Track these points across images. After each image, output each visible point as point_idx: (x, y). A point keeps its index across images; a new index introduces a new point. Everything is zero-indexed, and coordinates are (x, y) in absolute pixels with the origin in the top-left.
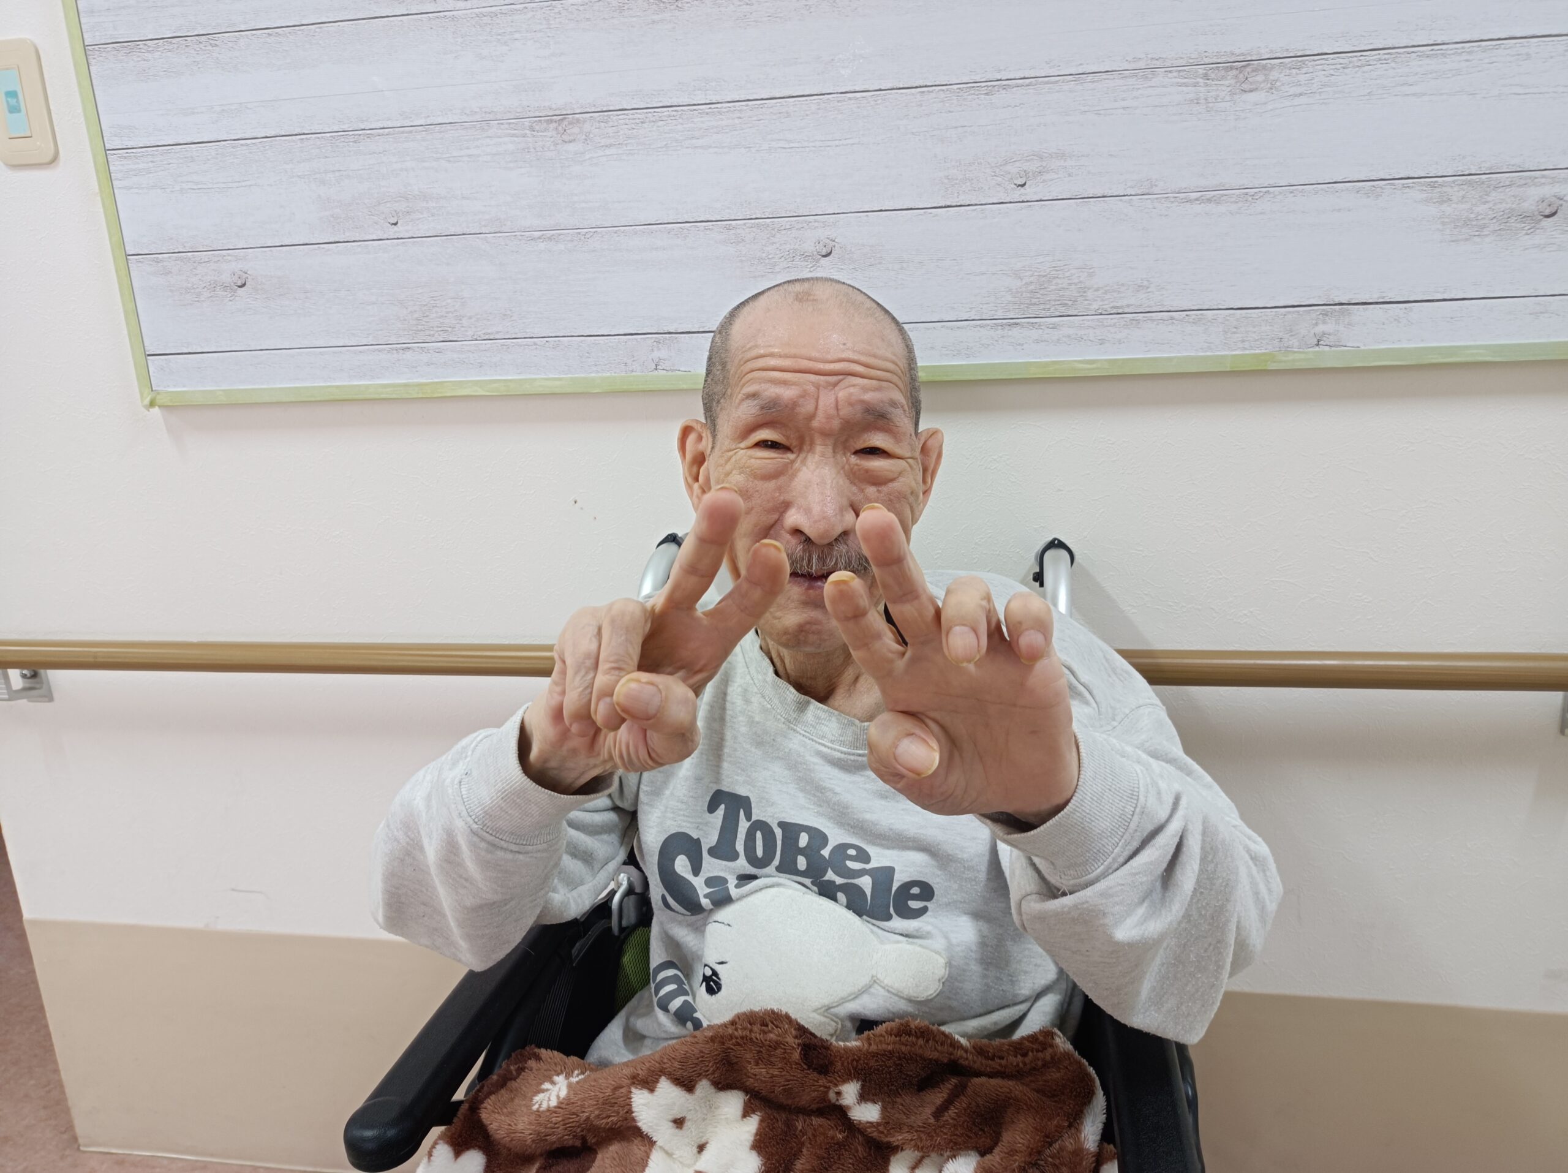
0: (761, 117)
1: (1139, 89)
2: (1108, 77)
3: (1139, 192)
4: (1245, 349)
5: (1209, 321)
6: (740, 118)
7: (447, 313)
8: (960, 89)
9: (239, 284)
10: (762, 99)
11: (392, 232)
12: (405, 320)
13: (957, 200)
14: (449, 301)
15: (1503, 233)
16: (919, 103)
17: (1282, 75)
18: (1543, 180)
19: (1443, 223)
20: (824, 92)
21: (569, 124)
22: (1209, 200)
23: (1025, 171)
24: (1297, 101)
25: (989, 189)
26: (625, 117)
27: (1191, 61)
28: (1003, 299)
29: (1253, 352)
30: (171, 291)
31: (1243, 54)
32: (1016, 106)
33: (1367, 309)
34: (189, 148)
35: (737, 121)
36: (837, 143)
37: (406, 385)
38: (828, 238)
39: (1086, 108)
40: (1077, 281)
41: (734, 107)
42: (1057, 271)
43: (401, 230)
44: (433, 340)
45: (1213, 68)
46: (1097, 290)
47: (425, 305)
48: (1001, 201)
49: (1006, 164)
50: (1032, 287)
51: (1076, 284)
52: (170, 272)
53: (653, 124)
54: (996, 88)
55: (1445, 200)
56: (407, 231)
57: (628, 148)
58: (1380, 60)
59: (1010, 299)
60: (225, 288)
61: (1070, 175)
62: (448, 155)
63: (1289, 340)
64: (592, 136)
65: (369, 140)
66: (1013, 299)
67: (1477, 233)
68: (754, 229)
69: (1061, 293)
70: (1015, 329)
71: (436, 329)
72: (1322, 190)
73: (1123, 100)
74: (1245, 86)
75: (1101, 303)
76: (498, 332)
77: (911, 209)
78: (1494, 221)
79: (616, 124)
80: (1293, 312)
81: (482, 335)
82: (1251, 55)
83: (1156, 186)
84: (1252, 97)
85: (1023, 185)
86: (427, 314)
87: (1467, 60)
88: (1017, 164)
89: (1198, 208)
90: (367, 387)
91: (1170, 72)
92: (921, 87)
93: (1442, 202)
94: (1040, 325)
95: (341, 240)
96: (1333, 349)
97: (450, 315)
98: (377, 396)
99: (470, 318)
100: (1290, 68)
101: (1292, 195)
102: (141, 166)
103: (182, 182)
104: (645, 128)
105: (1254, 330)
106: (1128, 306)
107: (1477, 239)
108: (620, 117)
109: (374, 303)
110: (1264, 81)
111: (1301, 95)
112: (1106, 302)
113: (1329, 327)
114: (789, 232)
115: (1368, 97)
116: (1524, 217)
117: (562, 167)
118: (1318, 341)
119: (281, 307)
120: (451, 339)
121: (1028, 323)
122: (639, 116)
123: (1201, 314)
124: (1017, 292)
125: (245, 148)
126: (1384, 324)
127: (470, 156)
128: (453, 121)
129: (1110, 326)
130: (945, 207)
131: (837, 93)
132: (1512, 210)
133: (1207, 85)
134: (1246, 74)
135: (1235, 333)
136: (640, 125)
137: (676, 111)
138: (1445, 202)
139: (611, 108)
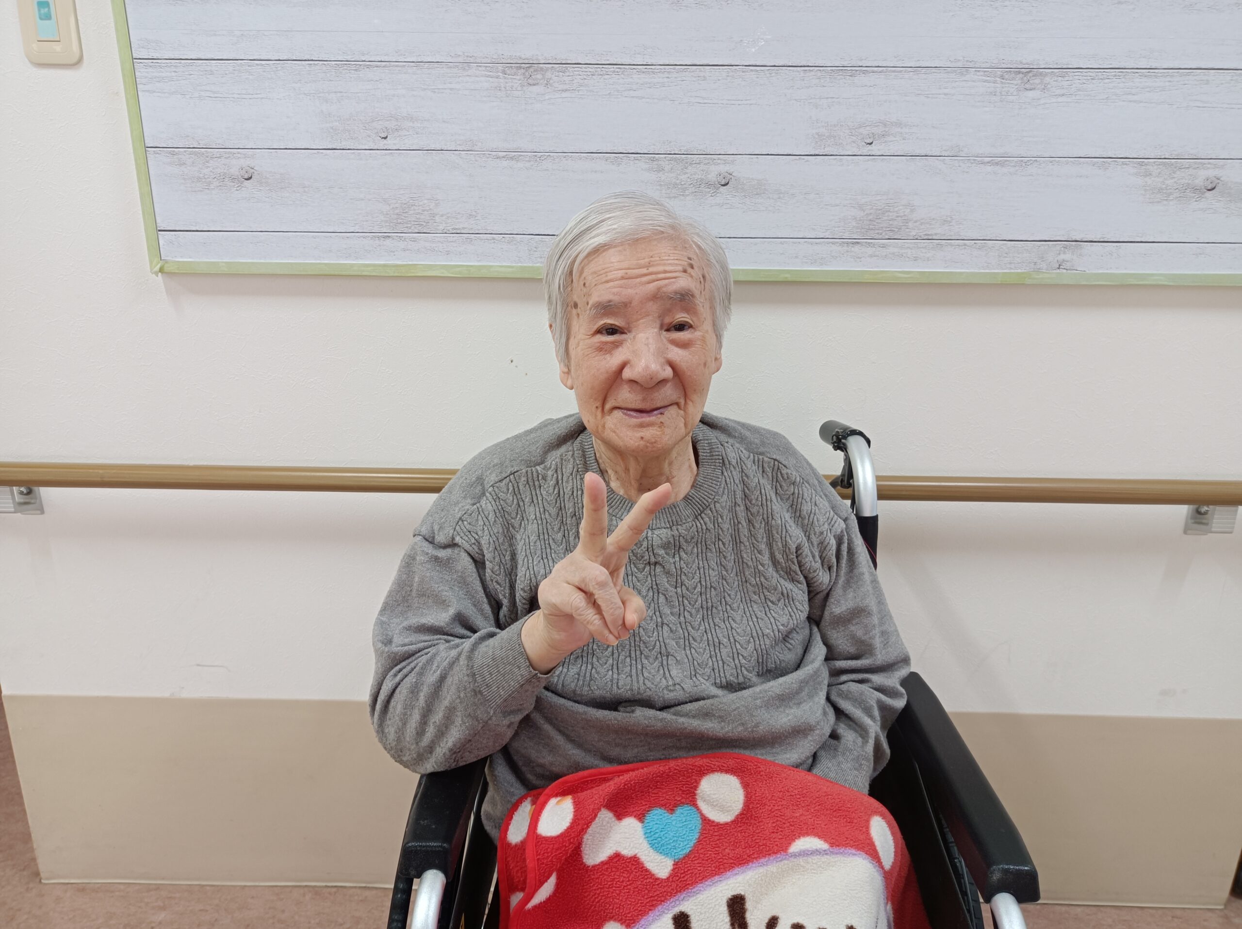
0: (684, 79)
1: (956, 81)
2: (936, 71)
3: (950, 154)
4: (1011, 268)
5: (989, 248)
6: (668, 78)
7: (423, 211)
8: (832, 70)
9: (246, 177)
10: (686, 65)
11: (382, 144)
12: (387, 214)
13: (823, 151)
14: (426, 201)
15: (1181, 199)
16: (802, 78)
17: (1052, 81)
18: (1209, 166)
19: (1146, 190)
20: (733, 64)
21: (534, 71)
22: (997, 164)
23: (873, 134)
24: (1060, 99)
25: (847, 144)
26: (579, 69)
27: (993, 65)
28: (850, 224)
29: (1016, 271)
30: (184, 179)
31: (1027, 64)
32: (871, 86)
33: (1092, 245)
34: (210, 63)
35: (666, 80)
36: (739, 102)
37: (385, 266)
38: (727, 172)
39: (919, 92)
40: (903, 214)
41: (665, 69)
42: (889, 206)
43: (390, 143)
44: (410, 231)
45: (1007, 72)
46: (916, 222)
47: (405, 204)
48: (854, 154)
49: (860, 127)
50: (871, 217)
51: (901, 217)
52: (185, 164)
53: (600, 76)
54: (858, 72)
55: (1148, 174)
56: (394, 144)
57: (580, 94)
58: (1115, 76)
59: (855, 225)
60: (233, 179)
61: (904, 139)
62: (433, 88)
63: (1040, 264)
64: (551, 81)
65: (368, 70)
66: (857, 225)
67: (1166, 198)
68: (672, 162)
69: (891, 223)
70: (857, 246)
71: (413, 223)
72: (1071, 162)
73: (945, 88)
74: (1027, 86)
75: (918, 231)
76: (464, 228)
77: (790, 155)
78: (1177, 190)
79: (572, 74)
80: (1045, 245)
81: (451, 230)
82: (1033, 65)
83: (962, 151)
84: (1030, 94)
85: (871, 144)
86: (407, 210)
87: (1170, 81)
88: (868, 128)
89: (989, 168)
90: (352, 265)
91: (979, 71)
92: (804, 66)
93: (1146, 176)
94: (874, 245)
95: (338, 148)
96: (1069, 271)
97: (426, 212)
98: (359, 273)
99: (442, 216)
100: (1057, 76)
101: (1051, 164)
102: (163, 75)
103: (201, 91)
104: (594, 79)
105: (1018, 256)
106: (936, 234)
107: (1165, 202)
108: (576, 69)
109: (362, 200)
110: (1039, 84)
111: (1063, 95)
112: (921, 231)
113: (1067, 256)
114: (698, 166)
115: (1105, 101)
116: (1195, 190)
117: (526, 104)
118: (1060, 265)
119: (282, 198)
120: (425, 231)
121: (866, 243)
122: (590, 70)
123: (985, 243)
124: (860, 220)
125: (259, 67)
126: (1102, 256)
127: (451, 89)
128: (440, 61)
129: (922, 248)
130: (814, 155)
131: (743, 65)
132: (1189, 184)
133: (1002, 83)
134: (1029, 78)
135: (1006, 257)
136: (591, 76)
137: (619, 68)
138: (1147, 175)
139: (569, 62)
